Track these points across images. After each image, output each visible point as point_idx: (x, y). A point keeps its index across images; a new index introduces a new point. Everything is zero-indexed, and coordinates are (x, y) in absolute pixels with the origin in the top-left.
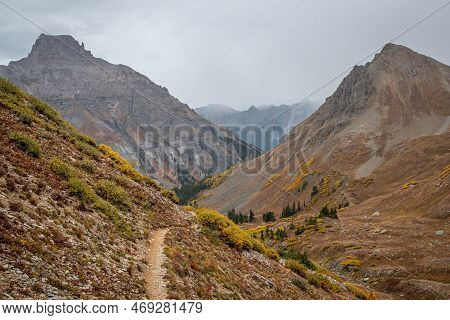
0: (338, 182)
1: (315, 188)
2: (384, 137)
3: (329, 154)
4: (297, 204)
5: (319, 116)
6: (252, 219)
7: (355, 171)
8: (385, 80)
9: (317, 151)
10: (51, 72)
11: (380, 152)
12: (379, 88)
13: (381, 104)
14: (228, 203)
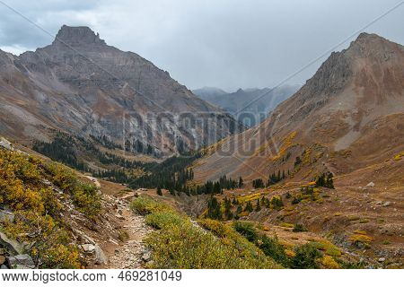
0: (319, 153)
1: (298, 158)
2: (360, 114)
3: (311, 128)
4: (281, 172)
5: (301, 96)
6: (241, 185)
7: (334, 144)
8: (360, 64)
9: (300, 125)
10: (71, 57)
11: (356, 128)
12: (355, 71)
13: (357, 85)
14: (220, 170)
